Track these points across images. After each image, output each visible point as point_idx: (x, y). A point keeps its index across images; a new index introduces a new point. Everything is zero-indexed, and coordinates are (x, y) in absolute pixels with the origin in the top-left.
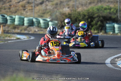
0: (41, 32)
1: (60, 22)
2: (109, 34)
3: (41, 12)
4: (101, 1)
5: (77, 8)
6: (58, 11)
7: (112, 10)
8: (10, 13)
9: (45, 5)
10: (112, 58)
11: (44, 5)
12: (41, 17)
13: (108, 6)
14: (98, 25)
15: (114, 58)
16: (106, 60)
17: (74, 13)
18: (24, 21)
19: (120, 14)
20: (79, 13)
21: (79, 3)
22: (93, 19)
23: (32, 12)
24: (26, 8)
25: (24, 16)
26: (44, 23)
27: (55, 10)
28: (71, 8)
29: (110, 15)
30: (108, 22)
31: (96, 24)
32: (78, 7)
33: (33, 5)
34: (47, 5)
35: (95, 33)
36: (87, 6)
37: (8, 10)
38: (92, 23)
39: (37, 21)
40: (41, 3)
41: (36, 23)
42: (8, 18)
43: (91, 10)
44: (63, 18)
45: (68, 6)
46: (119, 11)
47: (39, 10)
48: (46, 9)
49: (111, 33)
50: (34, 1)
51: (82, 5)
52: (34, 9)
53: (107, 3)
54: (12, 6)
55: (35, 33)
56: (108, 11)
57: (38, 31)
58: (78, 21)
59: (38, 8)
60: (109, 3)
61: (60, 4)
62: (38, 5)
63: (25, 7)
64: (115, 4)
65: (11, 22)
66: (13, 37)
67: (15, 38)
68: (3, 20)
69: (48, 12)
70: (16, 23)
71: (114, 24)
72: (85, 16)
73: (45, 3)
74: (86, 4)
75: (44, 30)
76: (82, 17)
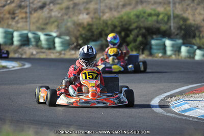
0: (43, 56)
1: (74, 39)
2: (156, 57)
3: (41, 21)
4: (142, 2)
5: (101, 14)
6: (69, 20)
7: (161, 17)
9: (48, 10)
10: (162, 96)
11: (46, 10)
12: (42, 30)
13: (154, 10)
14: (137, 43)
15: (165, 97)
16: (151, 100)
17: (97, 22)
18: (13, 37)
19: (174, 23)
20: (106, 23)
21: (106, 6)
22: (129, 32)
23: (26, 22)
24: (17, 15)
25: (12, 28)
26: (47, 40)
27: (66, 17)
28: (92, 15)
29: (158, 26)
30: (154, 36)
31: (135, 41)
32: (104, 13)
33: (28, 11)
34: (51, 10)
36: (119, 10)
38: (128, 39)
39: (34, 38)
40: (42, 7)
41: (33, 40)
43: (125, 18)
44: (79, 30)
45: (86, 12)
46: (172, 17)
47: (39, 19)
48: (50, 17)
49: (160, 55)
50: (30, 3)
51: (111, 9)
52: (30, 17)
53: (153, 4)
55: (32, 57)
56: (155, 18)
57: (37, 53)
58: (104, 36)
59: (35, 15)
60: (156, 6)
61: (73, 8)
62: (35, 10)
63: (14, 14)
64: (165, 6)
69: (53, 22)
71: (164, 40)
72: (115, 27)
73: (47, 7)
74: (118, 8)
75: (48, 51)
76: (110, 29)
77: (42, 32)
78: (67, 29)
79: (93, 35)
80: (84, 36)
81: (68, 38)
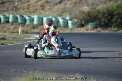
3: (60, 11)
5: (96, 6)
6: (77, 9)
8: (29, 13)
11: (63, 4)
12: (61, 16)
14: (118, 22)
17: (94, 10)
18: (43, 20)
20: (99, 11)
21: (99, 1)
22: (112, 17)
23: (51, 11)
24: (45, 7)
25: (42, 15)
26: (64, 22)
27: (75, 8)
28: (90, 6)
31: (116, 21)
33: (52, 5)
34: (66, 4)
35: (116, 31)
36: (107, 3)
37: (27, 10)
38: (112, 21)
39: (56, 21)
40: (60, 2)
42: (27, 18)
43: (110, 8)
44: (82, 16)
45: (87, 5)
48: (65, 8)
51: (101, 2)
52: (53, 8)
54: (31, 6)
58: (97, 19)
61: (79, 3)
62: (56, 4)
63: (43, 6)
65: (29, 22)
66: (32, 37)
67: (34, 38)
68: (22, 21)
69: (67, 11)
70: (35, 22)
72: (104, 13)
73: (64, 2)
75: (64, 29)
76: (101, 15)
77: (60, 17)
78: (76, 15)
79: (91, 19)
80: (85, 19)
81: (76, 20)
